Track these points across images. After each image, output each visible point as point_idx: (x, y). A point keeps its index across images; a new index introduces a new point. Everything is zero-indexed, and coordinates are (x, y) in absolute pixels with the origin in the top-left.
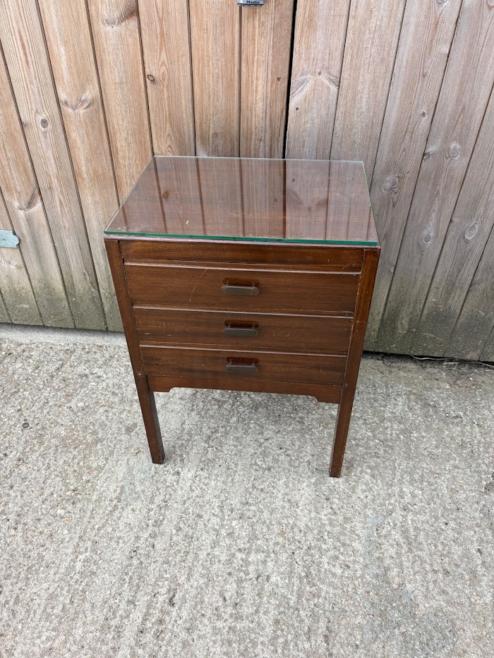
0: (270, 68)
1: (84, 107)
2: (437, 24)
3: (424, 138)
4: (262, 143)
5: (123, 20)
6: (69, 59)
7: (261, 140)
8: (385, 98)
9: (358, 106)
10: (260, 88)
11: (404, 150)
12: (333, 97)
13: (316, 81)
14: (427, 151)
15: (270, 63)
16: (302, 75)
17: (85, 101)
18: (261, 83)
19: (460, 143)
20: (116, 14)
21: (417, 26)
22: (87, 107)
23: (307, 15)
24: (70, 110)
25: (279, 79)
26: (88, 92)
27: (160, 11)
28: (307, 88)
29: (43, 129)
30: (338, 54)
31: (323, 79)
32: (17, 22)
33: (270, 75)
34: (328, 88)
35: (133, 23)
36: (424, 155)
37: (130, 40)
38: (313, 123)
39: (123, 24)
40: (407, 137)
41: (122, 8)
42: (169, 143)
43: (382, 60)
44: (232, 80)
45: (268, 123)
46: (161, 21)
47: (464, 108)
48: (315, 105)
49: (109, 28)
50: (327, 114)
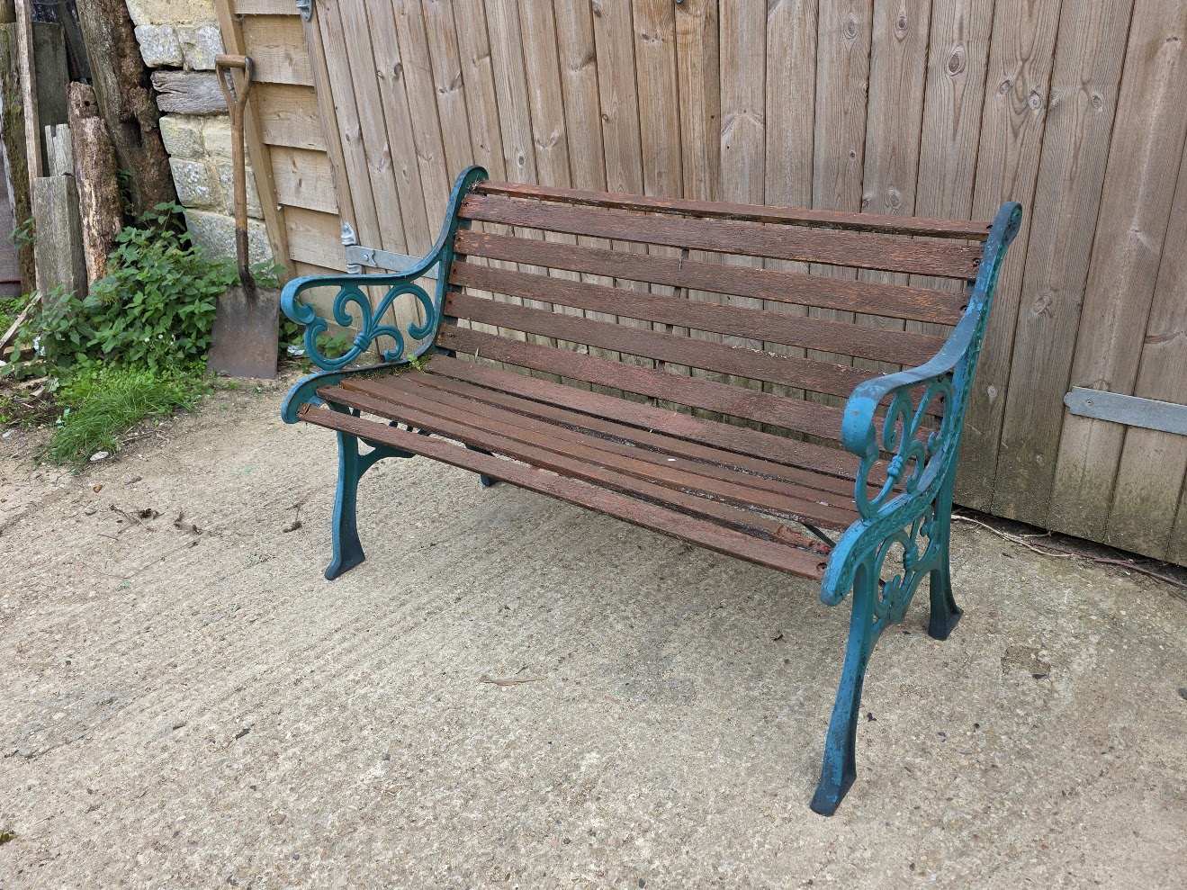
0: (704, 107)
1: (552, 145)
2: (849, 59)
3: (858, 183)
4: (702, 184)
5: (583, 64)
6: (543, 101)
7: (701, 181)
8: (810, 136)
9: (785, 145)
10: (697, 127)
11: (839, 195)
12: (760, 136)
13: (742, 119)
14: (864, 198)
15: (703, 101)
16: (729, 113)
17: (553, 139)
18: (697, 119)
19: (899, 189)
20: (579, 61)
21: (832, 61)
22: (555, 145)
23: (729, 55)
24: (541, 148)
25: (713, 117)
26: (556, 130)
27: (612, 56)
28: (735, 124)
29: (520, 166)
30: (759, 92)
31: (749, 117)
32: (508, 69)
33: (704, 112)
34: (755, 126)
35: (591, 67)
36: (861, 201)
37: (589, 83)
38: (744, 163)
39: (584, 68)
40: (840, 180)
41: (583, 56)
42: (620, 182)
43: (802, 97)
44: (672, 119)
45: (707, 162)
46: (613, 66)
47: (894, 148)
48: (744, 143)
49: (573, 73)
50: (756, 153)
